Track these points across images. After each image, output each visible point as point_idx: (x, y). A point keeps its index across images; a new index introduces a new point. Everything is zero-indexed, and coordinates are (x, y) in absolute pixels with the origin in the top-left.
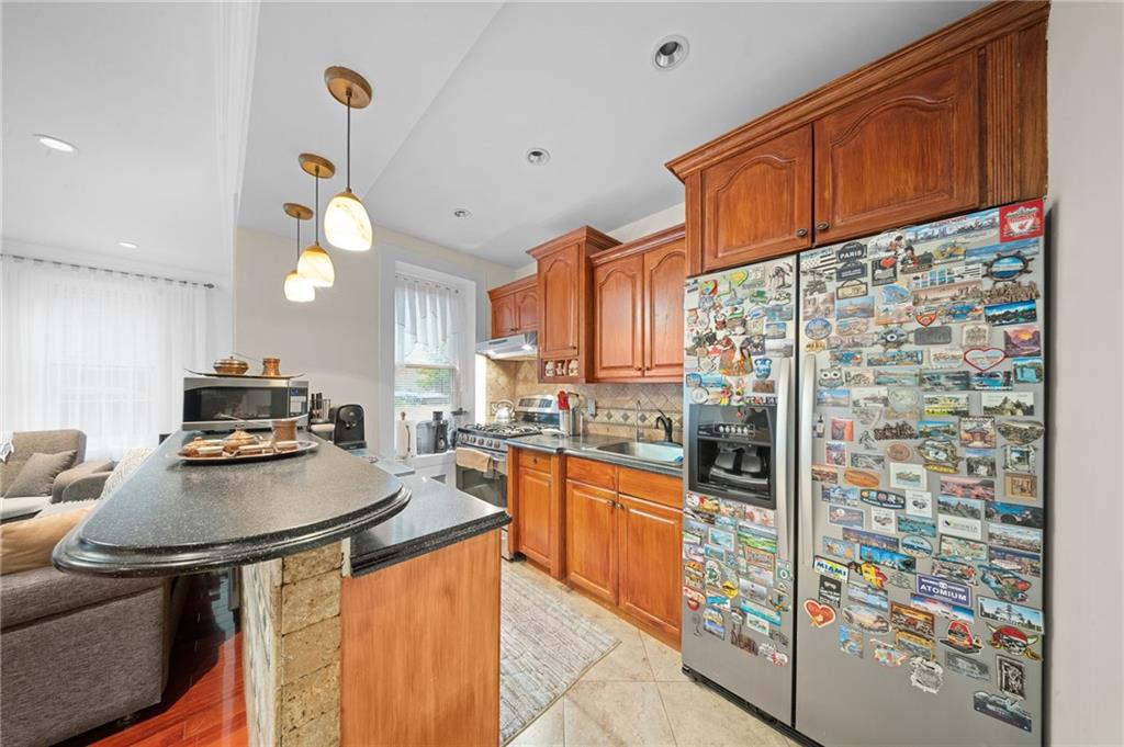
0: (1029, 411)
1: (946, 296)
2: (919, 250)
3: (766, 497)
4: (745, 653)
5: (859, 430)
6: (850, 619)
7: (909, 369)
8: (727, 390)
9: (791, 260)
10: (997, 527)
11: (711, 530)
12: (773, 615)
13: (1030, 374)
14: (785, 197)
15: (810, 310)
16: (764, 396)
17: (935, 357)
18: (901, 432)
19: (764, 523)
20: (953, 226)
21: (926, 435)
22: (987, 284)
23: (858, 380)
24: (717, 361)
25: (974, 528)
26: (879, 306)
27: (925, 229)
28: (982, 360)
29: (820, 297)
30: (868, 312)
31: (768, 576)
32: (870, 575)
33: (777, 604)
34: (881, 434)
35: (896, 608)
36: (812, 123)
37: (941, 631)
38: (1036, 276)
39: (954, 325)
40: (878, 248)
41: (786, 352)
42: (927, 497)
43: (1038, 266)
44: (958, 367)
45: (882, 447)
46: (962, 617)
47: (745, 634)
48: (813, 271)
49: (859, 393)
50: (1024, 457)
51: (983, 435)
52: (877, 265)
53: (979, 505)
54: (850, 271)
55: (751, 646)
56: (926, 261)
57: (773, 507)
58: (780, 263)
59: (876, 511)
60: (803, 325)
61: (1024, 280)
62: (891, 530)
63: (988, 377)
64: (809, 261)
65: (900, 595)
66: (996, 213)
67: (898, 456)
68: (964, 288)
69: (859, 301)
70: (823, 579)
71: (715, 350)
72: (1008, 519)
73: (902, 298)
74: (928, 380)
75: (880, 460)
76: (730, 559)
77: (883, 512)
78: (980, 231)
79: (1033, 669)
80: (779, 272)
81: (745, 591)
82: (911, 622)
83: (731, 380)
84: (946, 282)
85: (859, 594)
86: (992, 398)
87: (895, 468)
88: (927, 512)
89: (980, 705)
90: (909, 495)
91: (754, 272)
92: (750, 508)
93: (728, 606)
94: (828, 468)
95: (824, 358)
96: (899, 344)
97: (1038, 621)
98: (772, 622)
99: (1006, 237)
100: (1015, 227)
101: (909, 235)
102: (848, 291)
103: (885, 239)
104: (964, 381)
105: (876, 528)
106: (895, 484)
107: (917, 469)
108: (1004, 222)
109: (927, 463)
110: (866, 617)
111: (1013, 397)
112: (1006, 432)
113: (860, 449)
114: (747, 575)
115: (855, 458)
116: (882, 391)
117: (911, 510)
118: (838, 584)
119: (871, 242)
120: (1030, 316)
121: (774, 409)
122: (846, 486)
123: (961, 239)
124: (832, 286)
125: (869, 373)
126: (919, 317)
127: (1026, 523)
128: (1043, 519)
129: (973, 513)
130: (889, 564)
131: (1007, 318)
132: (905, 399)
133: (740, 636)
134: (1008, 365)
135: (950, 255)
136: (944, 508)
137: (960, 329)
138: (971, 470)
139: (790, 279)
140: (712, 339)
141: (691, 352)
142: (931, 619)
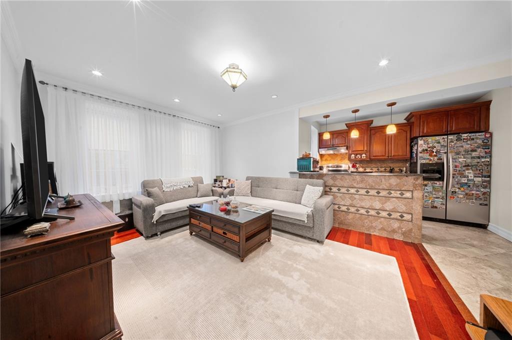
0: (488, 162)
1: (476, 145)
2: (472, 137)
3: (441, 179)
4: (435, 209)
5: (460, 166)
6: (458, 197)
7: (469, 156)
8: (431, 160)
9: (446, 137)
10: (483, 179)
11: (426, 187)
12: (442, 200)
13: (488, 157)
14: (442, 124)
15: (450, 146)
16: (440, 161)
17: (474, 154)
18: (468, 166)
19: (440, 184)
20: (477, 134)
21: (473, 166)
22: (482, 144)
23: (460, 158)
24: (428, 154)
25: (480, 179)
26: (464, 146)
27: (472, 134)
28: (482, 154)
29: (453, 144)
30: (462, 147)
31: (441, 194)
32: (462, 189)
33: (443, 198)
34: (464, 166)
35: (466, 194)
36: (448, 111)
37: (474, 195)
38: (490, 143)
39: (477, 149)
40: (464, 136)
41: (445, 153)
42: (472, 176)
43: (490, 141)
44: (478, 155)
45: (464, 168)
46: (478, 192)
47: (434, 205)
48: (451, 139)
49: (460, 160)
50: (487, 168)
51: (482, 165)
52: (464, 139)
53: (481, 176)
54: (459, 139)
55: (436, 207)
56: (473, 139)
57: (443, 180)
58: (444, 137)
59: (463, 179)
60: (449, 148)
61: (488, 143)
62: (466, 181)
63: (483, 157)
64: (450, 137)
65: (467, 191)
66: (484, 133)
67: (468, 169)
68: (479, 144)
69: (460, 145)
70: (452, 192)
71: (427, 152)
72: (485, 177)
73: (469, 145)
74: (473, 158)
75: (464, 171)
76: (431, 192)
77: (464, 179)
78: (481, 135)
79: (488, 197)
80: (443, 138)
81: (435, 197)
82: (469, 195)
83: (432, 158)
84: (476, 143)
85: (460, 193)
86: (483, 160)
87: (467, 171)
88: (472, 178)
89: (481, 204)
90: (469, 176)
91: (437, 138)
92: (436, 182)
93: (430, 201)
94: (455, 173)
95: (453, 154)
96: (468, 152)
97: (489, 190)
98: (441, 201)
99: (486, 137)
100: (487, 136)
101: (470, 135)
102: (458, 143)
103: (466, 135)
104: (479, 158)
105: (463, 181)
106: (467, 174)
107: (471, 171)
108: (485, 135)
109: (472, 170)
110: (461, 196)
111: (486, 160)
112: (485, 165)
113: (461, 169)
114: (435, 195)
115: (459, 171)
116: (465, 160)
117: (470, 178)
118: (456, 192)
119: (463, 135)
120: (489, 148)
121: (443, 163)
122: (458, 175)
123: (479, 137)
124: (455, 142)
125: (463, 157)
126: (471, 148)
127: (488, 177)
128: (489, 176)
129: (480, 177)
130: (465, 187)
131: (485, 148)
132: (469, 161)
133: (433, 206)
134: (486, 155)
135: (477, 138)
136: (475, 177)
137: (479, 150)
138: (480, 171)
139: (446, 140)
140: (427, 150)
141: (421, 153)
142: (473, 194)
